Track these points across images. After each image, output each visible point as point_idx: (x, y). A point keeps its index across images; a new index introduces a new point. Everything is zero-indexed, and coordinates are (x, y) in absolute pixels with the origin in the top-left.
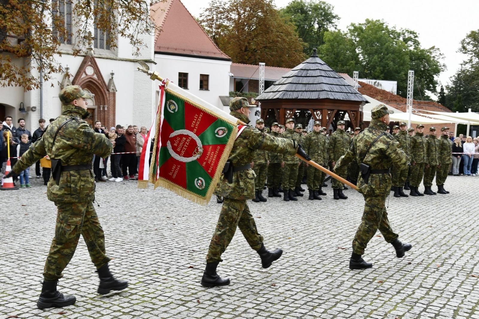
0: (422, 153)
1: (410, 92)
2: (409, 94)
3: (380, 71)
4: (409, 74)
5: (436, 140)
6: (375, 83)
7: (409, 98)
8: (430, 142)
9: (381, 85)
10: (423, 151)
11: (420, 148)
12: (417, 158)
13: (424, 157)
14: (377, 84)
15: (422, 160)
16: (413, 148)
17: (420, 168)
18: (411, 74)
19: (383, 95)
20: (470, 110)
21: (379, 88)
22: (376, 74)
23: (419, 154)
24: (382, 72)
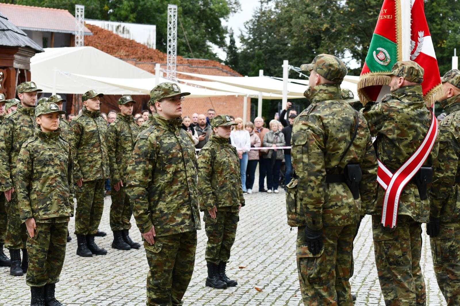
0: (97, 157)
1: (172, 44)
2: (170, 46)
3: (129, 9)
4: (169, 11)
5: (132, 125)
6: (118, 27)
7: (170, 52)
8: (119, 129)
9: (128, 32)
10: (100, 151)
11: (93, 145)
12: (87, 168)
13: (102, 165)
14: (121, 29)
15: (98, 172)
16: (78, 145)
17: (95, 190)
18: (173, 10)
19: (130, 49)
20: (261, 72)
21: (125, 36)
22: (123, 12)
23: (90, 159)
24: (133, 11)
